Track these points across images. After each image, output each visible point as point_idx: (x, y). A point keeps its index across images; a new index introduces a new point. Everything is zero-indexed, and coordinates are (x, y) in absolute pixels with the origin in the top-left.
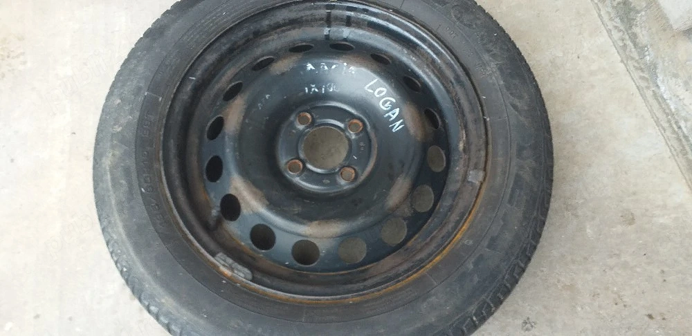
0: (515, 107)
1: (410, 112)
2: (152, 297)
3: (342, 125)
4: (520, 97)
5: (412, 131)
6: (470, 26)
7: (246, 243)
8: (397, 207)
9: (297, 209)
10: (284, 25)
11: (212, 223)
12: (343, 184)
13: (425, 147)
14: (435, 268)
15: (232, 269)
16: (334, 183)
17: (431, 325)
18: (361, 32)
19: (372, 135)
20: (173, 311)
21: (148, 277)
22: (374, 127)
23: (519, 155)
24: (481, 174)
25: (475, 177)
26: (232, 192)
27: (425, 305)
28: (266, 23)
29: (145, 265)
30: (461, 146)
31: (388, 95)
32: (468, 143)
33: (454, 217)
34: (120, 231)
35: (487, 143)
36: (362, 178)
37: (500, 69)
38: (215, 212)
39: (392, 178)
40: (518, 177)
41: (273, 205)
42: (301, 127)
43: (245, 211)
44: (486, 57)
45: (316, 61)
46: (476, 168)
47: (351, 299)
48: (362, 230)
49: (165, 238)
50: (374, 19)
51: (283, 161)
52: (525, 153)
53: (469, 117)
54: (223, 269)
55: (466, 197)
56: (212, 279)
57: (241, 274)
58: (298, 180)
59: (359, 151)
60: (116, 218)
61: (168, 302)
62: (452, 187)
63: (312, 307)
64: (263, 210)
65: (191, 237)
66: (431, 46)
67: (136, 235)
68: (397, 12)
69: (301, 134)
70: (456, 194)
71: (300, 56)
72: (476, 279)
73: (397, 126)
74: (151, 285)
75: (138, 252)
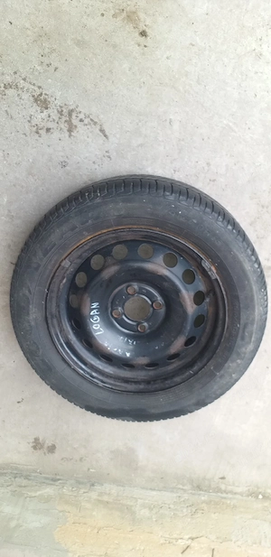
0: (30, 291)
1: (85, 311)
2: (255, 272)
3: (124, 317)
4: (24, 295)
5: (89, 299)
6: (35, 343)
7: (199, 277)
8: (114, 264)
9: (166, 284)
10: (132, 382)
11: (211, 295)
12: (136, 286)
13: (85, 289)
14: (108, 227)
15: (210, 270)
16: (141, 289)
17: (123, 202)
18: (93, 363)
19: (109, 305)
20: (247, 261)
21: (253, 283)
22: (107, 309)
23: (39, 266)
24: (63, 264)
25: (66, 264)
26: (195, 306)
27: (122, 213)
28: (142, 387)
29: (252, 289)
30: (64, 281)
31: (93, 324)
32: (61, 281)
33: (86, 248)
34: (258, 310)
35: (52, 278)
36: (124, 285)
37: (28, 314)
38: (207, 300)
39: (111, 280)
40: (45, 255)
41: (177, 291)
42: (145, 324)
43: (192, 294)
44: (33, 323)
45: (124, 356)
46: (64, 268)
47: (157, 230)
48: (137, 261)
49: (237, 298)
50: (83, 367)
51: (162, 311)
52: (35, 266)
53: (54, 295)
54: (215, 271)
55: (75, 254)
56: (221, 268)
57: (206, 264)
58: (159, 299)
59: (121, 299)
60: (257, 317)
61: (247, 266)
62: (79, 261)
63: (179, 235)
64: (184, 291)
65: (224, 293)
66: (59, 340)
67: (250, 305)
68: (69, 365)
69: (147, 321)
70: (80, 257)
71: (131, 363)
72: (90, 215)
73: (95, 305)
74: (253, 278)
75: (253, 296)
